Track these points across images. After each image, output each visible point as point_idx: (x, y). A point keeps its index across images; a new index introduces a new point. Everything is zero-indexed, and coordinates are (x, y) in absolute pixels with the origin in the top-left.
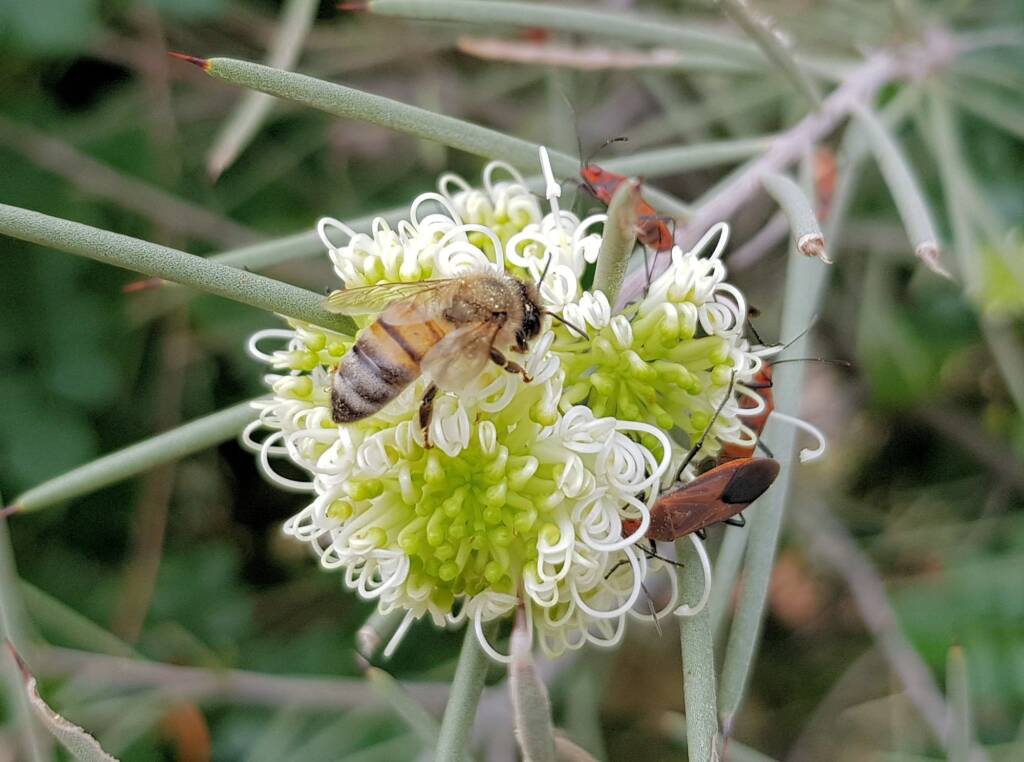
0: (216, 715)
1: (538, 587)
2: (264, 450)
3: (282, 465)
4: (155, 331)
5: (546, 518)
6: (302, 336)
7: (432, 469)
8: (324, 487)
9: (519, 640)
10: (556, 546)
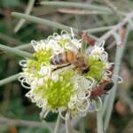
0: (18, 128)
1: (71, 106)
2: (22, 81)
3: (25, 84)
4: (8, 61)
5: (72, 93)
6: (29, 61)
7: (51, 84)
8: (33, 88)
9: (67, 115)
10: (74, 98)
